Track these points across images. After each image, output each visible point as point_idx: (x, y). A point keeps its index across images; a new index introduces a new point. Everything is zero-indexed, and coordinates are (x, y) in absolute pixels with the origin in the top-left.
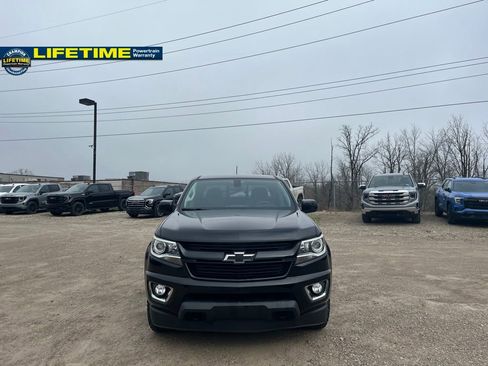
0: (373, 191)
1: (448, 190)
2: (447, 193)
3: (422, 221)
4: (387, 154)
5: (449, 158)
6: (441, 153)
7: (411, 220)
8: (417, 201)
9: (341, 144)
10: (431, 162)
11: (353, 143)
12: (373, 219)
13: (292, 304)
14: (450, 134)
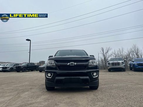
0: (111, 62)
1: (133, 62)
2: (133, 63)
3: (126, 71)
4: (115, 55)
5: (133, 56)
6: (131, 55)
7: (123, 70)
8: (124, 65)
9: (101, 53)
10: (128, 58)
11: (105, 52)
12: (111, 70)
13: (88, 77)
14: (133, 49)
